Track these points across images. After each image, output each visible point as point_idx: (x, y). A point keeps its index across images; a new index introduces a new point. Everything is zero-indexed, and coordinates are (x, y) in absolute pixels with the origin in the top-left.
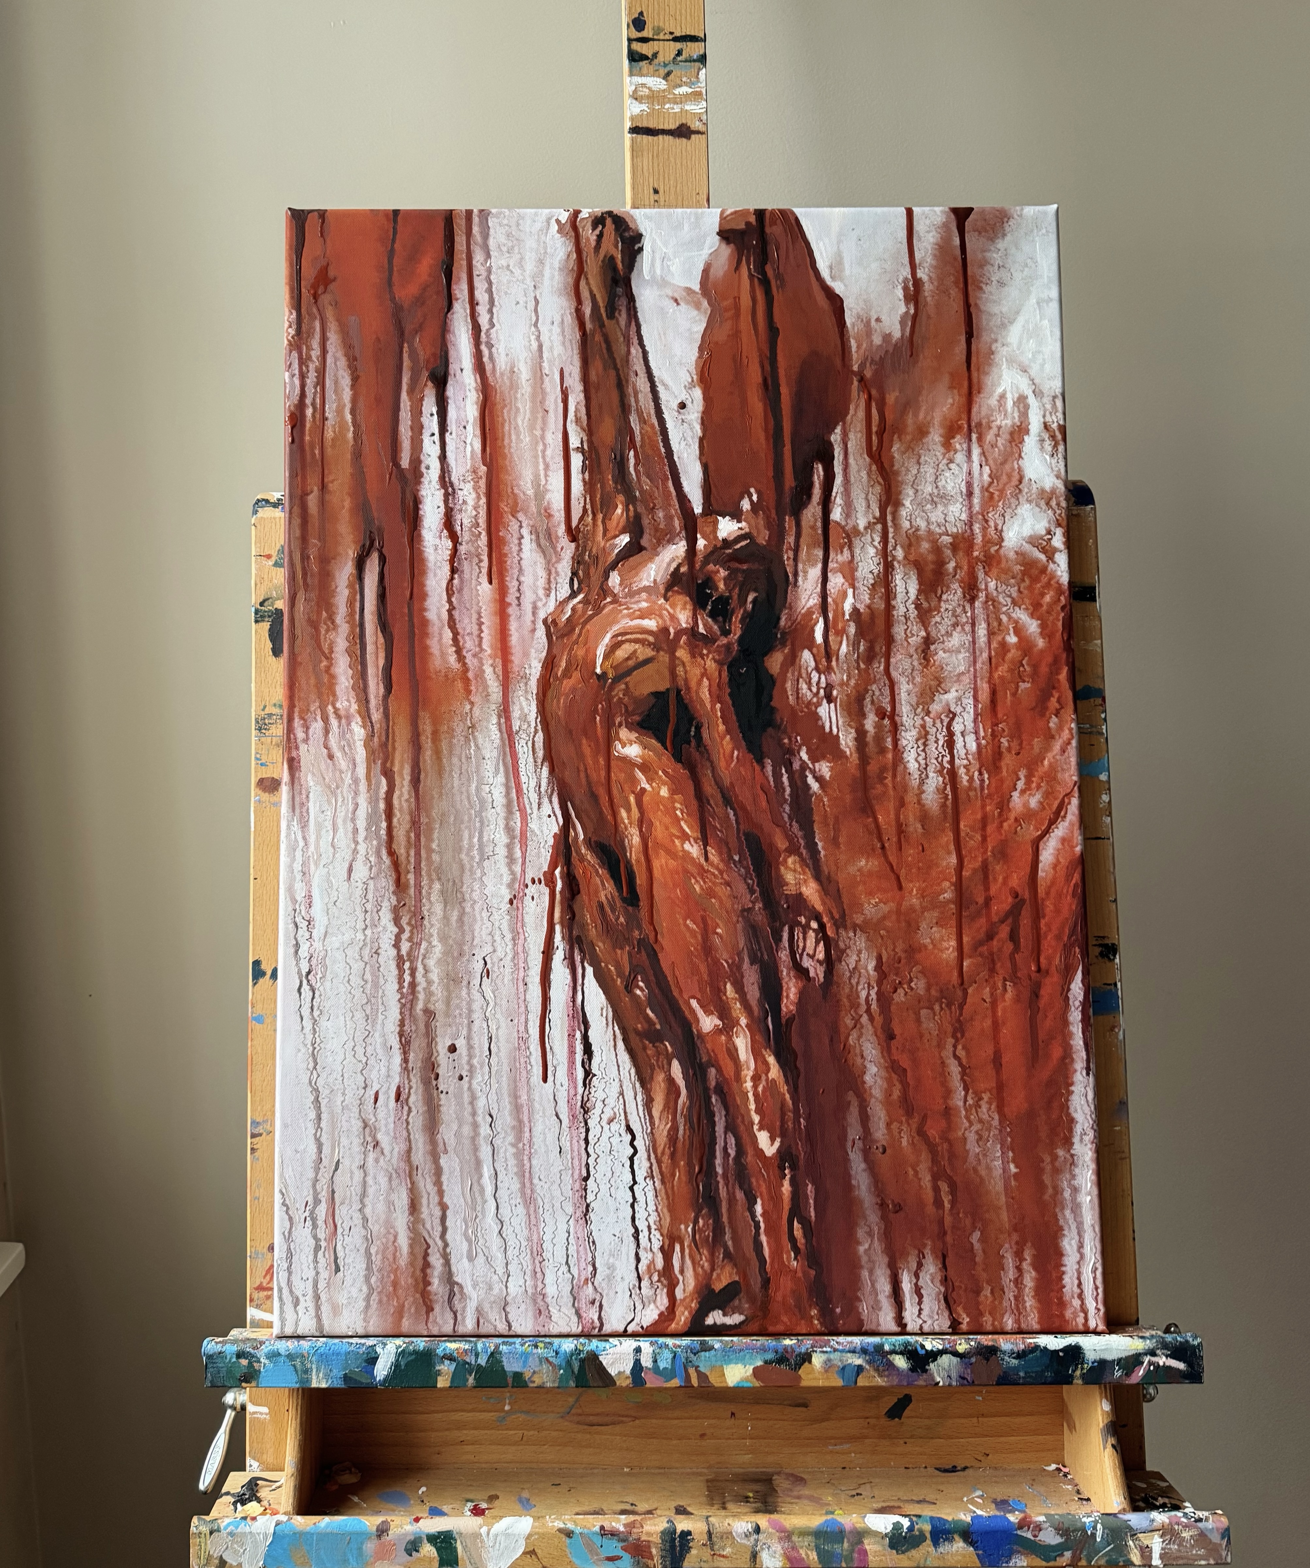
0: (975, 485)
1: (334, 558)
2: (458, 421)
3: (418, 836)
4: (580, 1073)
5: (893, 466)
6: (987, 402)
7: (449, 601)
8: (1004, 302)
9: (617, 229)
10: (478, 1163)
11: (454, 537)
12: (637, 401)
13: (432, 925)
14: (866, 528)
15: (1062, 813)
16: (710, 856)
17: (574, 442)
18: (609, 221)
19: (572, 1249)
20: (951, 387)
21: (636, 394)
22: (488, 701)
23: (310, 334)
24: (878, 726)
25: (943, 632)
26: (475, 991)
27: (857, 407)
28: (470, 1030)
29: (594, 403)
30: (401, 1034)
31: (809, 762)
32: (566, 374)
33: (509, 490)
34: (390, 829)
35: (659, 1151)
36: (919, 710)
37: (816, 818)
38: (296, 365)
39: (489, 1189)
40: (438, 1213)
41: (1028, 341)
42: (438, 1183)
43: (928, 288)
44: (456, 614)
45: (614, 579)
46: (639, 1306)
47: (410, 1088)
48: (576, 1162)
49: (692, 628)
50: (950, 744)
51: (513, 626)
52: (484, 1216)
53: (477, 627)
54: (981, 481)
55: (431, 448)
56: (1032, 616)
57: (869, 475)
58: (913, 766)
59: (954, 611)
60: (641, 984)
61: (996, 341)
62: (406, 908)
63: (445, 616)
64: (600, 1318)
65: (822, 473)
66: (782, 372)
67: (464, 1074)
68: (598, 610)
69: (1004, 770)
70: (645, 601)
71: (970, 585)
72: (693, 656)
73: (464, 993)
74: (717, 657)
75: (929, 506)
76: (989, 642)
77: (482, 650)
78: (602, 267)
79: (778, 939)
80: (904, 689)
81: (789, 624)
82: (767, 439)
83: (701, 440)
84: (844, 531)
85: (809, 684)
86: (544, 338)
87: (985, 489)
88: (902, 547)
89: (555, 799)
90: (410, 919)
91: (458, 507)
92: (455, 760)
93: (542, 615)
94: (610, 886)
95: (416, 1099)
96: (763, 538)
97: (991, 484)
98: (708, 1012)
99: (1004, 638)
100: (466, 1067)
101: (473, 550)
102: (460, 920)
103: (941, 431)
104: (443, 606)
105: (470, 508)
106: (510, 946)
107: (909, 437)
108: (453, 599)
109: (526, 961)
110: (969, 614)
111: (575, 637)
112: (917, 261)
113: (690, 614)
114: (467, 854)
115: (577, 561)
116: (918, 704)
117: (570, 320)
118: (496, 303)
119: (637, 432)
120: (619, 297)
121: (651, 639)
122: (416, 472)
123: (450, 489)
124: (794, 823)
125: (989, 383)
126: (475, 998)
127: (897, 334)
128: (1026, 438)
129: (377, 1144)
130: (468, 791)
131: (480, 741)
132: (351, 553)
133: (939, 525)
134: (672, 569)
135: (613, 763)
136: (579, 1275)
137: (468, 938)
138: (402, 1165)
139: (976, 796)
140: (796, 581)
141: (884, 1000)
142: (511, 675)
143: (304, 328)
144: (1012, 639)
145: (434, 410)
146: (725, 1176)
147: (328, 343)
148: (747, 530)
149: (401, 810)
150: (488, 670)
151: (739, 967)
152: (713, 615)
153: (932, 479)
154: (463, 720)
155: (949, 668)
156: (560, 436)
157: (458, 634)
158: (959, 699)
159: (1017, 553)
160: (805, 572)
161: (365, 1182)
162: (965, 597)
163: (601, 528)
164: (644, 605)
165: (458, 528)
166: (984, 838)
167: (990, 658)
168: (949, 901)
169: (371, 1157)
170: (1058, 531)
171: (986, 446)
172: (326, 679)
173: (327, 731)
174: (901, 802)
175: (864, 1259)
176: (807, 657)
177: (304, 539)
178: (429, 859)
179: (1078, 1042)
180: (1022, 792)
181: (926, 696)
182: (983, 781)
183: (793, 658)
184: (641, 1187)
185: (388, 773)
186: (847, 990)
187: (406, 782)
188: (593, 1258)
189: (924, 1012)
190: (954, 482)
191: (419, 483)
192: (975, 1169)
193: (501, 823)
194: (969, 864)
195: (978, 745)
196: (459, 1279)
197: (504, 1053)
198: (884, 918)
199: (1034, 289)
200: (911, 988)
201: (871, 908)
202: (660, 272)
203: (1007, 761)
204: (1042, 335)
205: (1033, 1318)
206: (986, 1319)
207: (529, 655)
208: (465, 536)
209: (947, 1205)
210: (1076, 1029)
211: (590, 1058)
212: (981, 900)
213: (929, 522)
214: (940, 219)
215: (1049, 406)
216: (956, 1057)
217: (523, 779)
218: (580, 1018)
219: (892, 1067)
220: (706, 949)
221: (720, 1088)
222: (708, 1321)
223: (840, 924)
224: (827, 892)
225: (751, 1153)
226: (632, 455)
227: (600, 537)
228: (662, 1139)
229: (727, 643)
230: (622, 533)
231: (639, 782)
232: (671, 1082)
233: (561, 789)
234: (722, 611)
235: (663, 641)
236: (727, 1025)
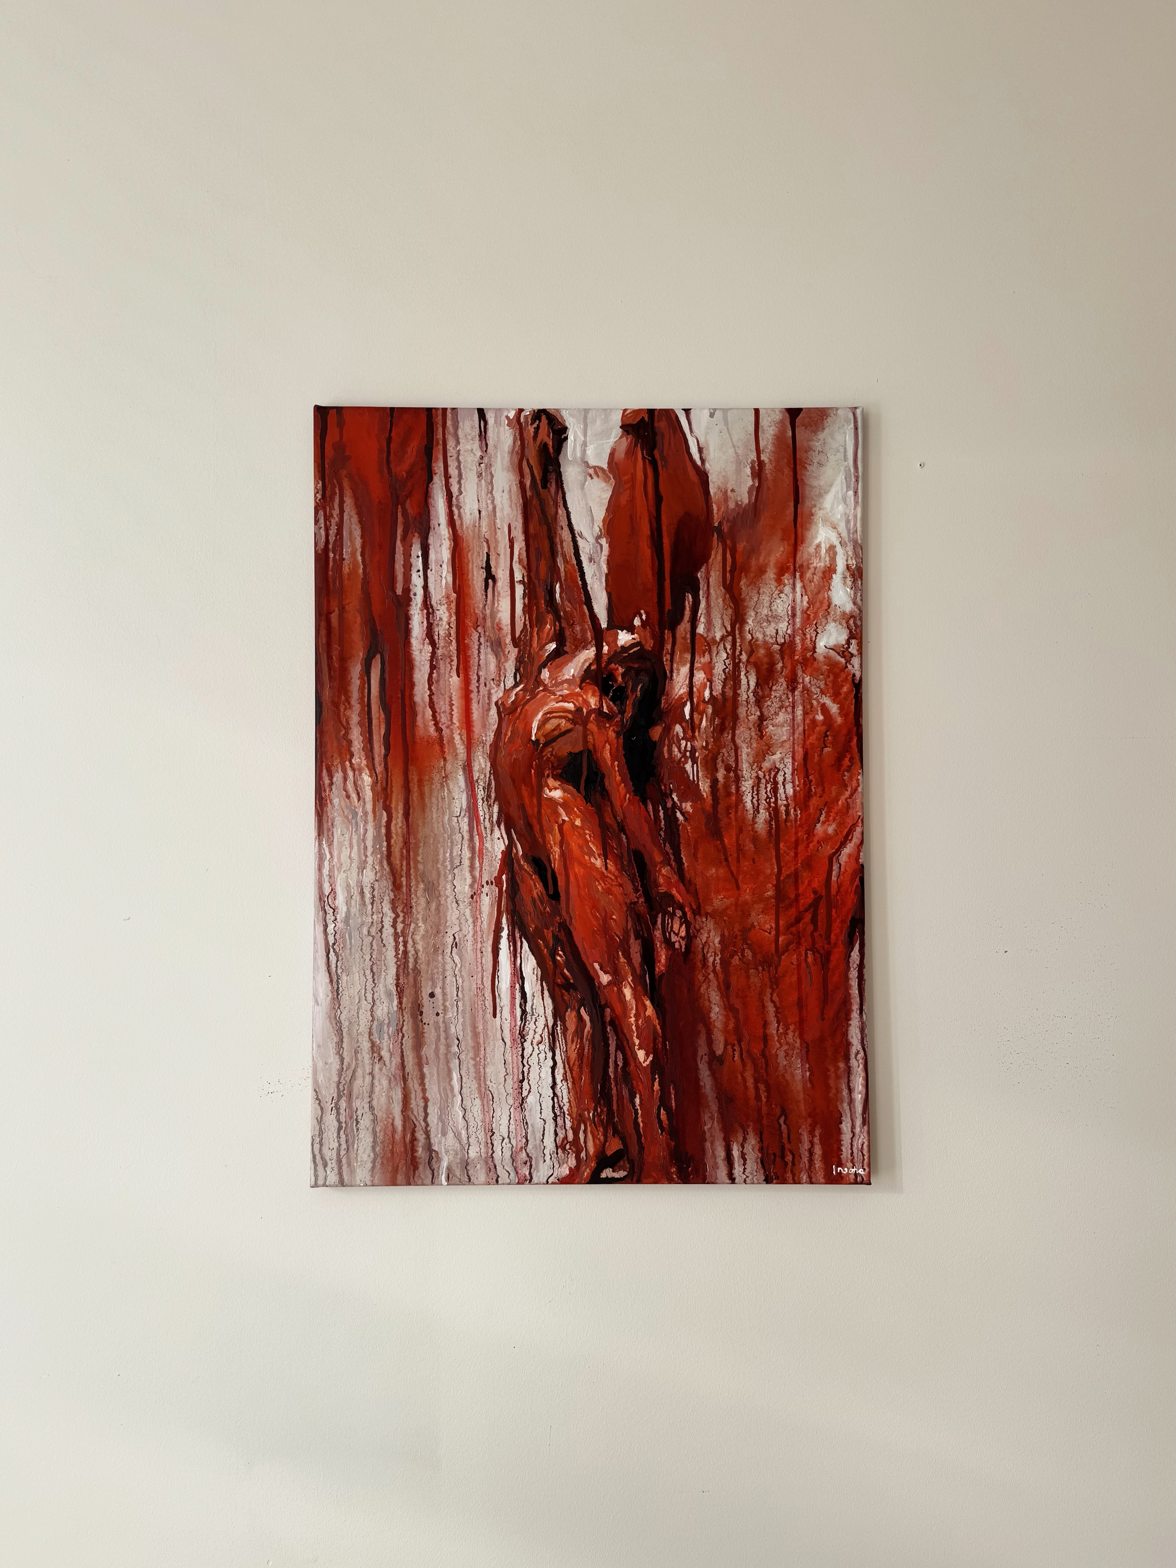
0: (798, 609)
1: (349, 658)
2: (436, 561)
3: (408, 852)
4: (518, 1012)
5: (741, 595)
6: (808, 551)
7: (430, 689)
8: (822, 478)
9: (549, 424)
10: (449, 1072)
11: (433, 644)
12: (562, 548)
13: (418, 913)
14: (721, 639)
15: (850, 838)
16: (609, 866)
17: (518, 576)
18: (544, 417)
19: (512, 1127)
20: (783, 539)
21: (562, 542)
22: (456, 759)
23: (332, 500)
24: (726, 777)
25: (773, 712)
26: (448, 956)
27: (717, 552)
28: (444, 982)
29: (532, 549)
30: (397, 985)
31: (678, 802)
32: (512, 528)
33: (472, 611)
34: (389, 846)
35: (571, 1063)
36: (754, 767)
37: (682, 840)
38: (322, 521)
39: (457, 1088)
40: (422, 1103)
41: (838, 506)
42: (422, 1084)
43: (768, 467)
44: (434, 698)
45: (545, 674)
46: (557, 1166)
47: (404, 1021)
48: (515, 1070)
49: (599, 708)
50: (775, 790)
51: (475, 707)
52: (453, 1106)
53: (449, 707)
54: (802, 606)
55: (417, 581)
56: (834, 701)
57: (725, 601)
58: (749, 805)
59: (781, 697)
60: (560, 952)
61: (815, 506)
62: (401, 901)
63: (427, 699)
64: (530, 1174)
65: (691, 600)
66: (664, 528)
67: (440, 1012)
68: (534, 696)
69: (812, 808)
70: (566, 689)
71: (792, 680)
72: (599, 729)
73: (440, 958)
74: (616, 729)
75: (765, 624)
76: (804, 720)
77: (453, 723)
78: (538, 451)
79: (655, 923)
80: (745, 753)
81: (666, 706)
82: (653, 575)
83: (607, 575)
84: (706, 641)
85: (680, 748)
86: (498, 502)
87: (805, 612)
88: (746, 652)
89: (502, 827)
90: (403, 908)
91: (436, 622)
92: (434, 800)
93: (494, 699)
94: (540, 886)
95: (407, 1028)
96: (649, 645)
97: (808, 608)
98: (606, 972)
99: (814, 717)
100: (442, 1008)
101: (446, 653)
102: (438, 908)
103: (775, 571)
104: (426, 692)
105: (444, 623)
106: (471, 927)
107: (752, 575)
108: (433, 688)
109: (482, 937)
110: (791, 700)
111: (517, 714)
112: (761, 448)
113: (598, 699)
114: (442, 865)
115: (519, 660)
116: (754, 763)
117: (515, 489)
118: (463, 476)
119: (562, 570)
120: (551, 472)
121: (570, 716)
122: (406, 598)
123: (431, 610)
124: (667, 844)
125: (810, 537)
126: (448, 961)
127: (746, 501)
128: (834, 576)
129: (381, 1058)
130: (442, 821)
131: (451, 786)
132: (361, 654)
133: (771, 637)
134: (585, 667)
135: (543, 802)
136: (517, 1145)
137: (442, 921)
138: (398, 1072)
139: (792, 826)
140: (672, 676)
141: (725, 963)
142: (473, 741)
143: (328, 494)
144: (820, 717)
145: (420, 554)
146: (616, 1079)
147: (345, 505)
148: (638, 640)
149: (397, 834)
150: (457, 738)
151: (628, 942)
152: (613, 699)
153: (768, 604)
154: (439, 772)
155: (776, 738)
156: (508, 572)
157: (436, 712)
158: (782, 759)
159: (825, 657)
160: (678, 670)
161: (373, 1084)
162: (788, 688)
163: (536, 638)
164: (566, 692)
165: (436, 637)
166: (796, 854)
167: (804, 730)
168: (771, 897)
169: (377, 1067)
170: (853, 641)
171: (806, 582)
172: (345, 743)
173: (345, 779)
174: (741, 830)
175: (708, 1135)
176: (678, 729)
177: (329, 644)
178: (416, 868)
179: (855, 991)
180: (824, 823)
181: (760, 757)
182: (796, 815)
183: (668, 729)
184: (558, 1087)
185: (387, 808)
186: (700, 956)
187: (400, 815)
188: (526, 1133)
189: (752, 971)
190: (782, 606)
191: (409, 605)
192: (783, 1076)
193: (466, 843)
194: (785, 872)
195: (795, 791)
196: (435, 1148)
197: (467, 998)
198: (727, 908)
199: (842, 468)
200: (743, 956)
201: (718, 902)
202: (579, 455)
203: (814, 802)
204: (848, 500)
205: (820, 1175)
206: (789, 1175)
207: (484, 726)
208: (441, 643)
209: (764, 1099)
210: (854, 983)
211: (526, 1002)
212: (793, 896)
213: (764, 635)
214: (778, 417)
215: (850, 553)
216: (772, 1001)
217: (481, 813)
218: (518, 976)
219: (729, 1008)
220: (605, 929)
221: (612, 1023)
222: (603, 1175)
223: (697, 912)
224: (688, 891)
225: (633, 1064)
226: (558, 586)
227: (535, 644)
228: (573, 1055)
229: (622, 720)
230: (551, 641)
231: (559, 815)
232: (580, 1018)
233: (507, 820)
234: (619, 697)
235: (578, 717)
236: (617, 981)
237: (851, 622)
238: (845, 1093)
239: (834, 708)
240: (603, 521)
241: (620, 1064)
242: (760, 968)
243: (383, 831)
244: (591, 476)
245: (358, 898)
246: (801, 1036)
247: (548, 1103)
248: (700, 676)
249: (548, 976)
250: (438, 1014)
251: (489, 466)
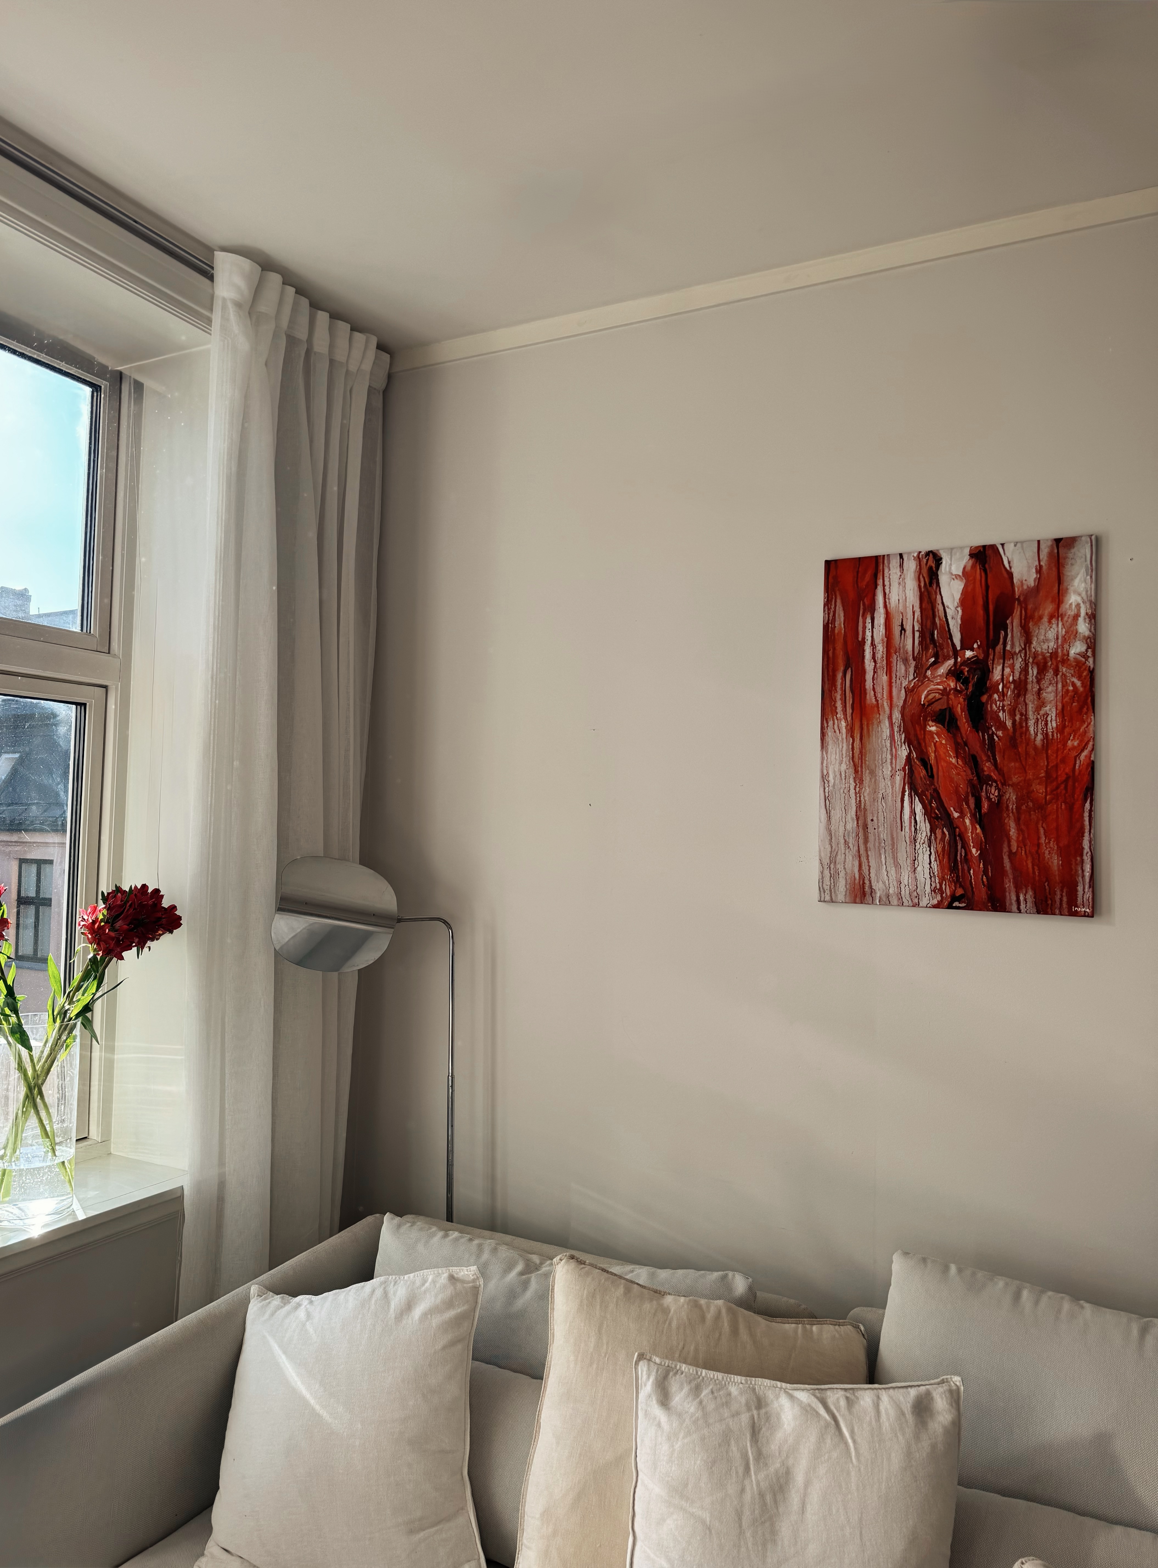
0: (1059, 635)
1: (836, 671)
2: (877, 624)
3: (861, 755)
4: (913, 830)
5: (1029, 630)
6: (1065, 607)
7: (873, 682)
8: (1073, 571)
9: (933, 557)
10: (880, 854)
11: (875, 662)
12: (938, 613)
13: (866, 783)
14: (1019, 652)
15: (1086, 747)
16: (959, 762)
17: (916, 628)
18: (931, 555)
19: (910, 881)
20: (1052, 602)
21: (938, 611)
22: (885, 714)
23: (831, 601)
24: (1020, 719)
25: (1045, 686)
26: (879, 803)
27: (1017, 611)
28: (878, 815)
29: (923, 615)
30: (856, 815)
31: (994, 732)
32: (914, 606)
33: (894, 646)
34: (853, 754)
35: (939, 854)
36: (1035, 713)
38: (827, 611)
39: (883, 862)
40: (867, 868)
41: (1081, 584)
42: (868, 859)
43: (1045, 568)
44: (875, 686)
45: (929, 673)
47: (859, 831)
48: (911, 856)
49: (955, 688)
50: (1046, 724)
51: (894, 689)
52: (882, 871)
53: (882, 691)
54: (1061, 634)
55: (868, 634)
56: (1079, 680)
57: (1021, 633)
58: (1032, 732)
59: (1050, 679)
60: (934, 803)
61: (1069, 584)
62: (857, 778)
63: (871, 687)
64: (918, 903)
65: (1003, 633)
66: (990, 600)
68: (923, 683)
69: (1065, 733)
70: (939, 679)
71: (1056, 670)
72: (955, 697)
73: (876, 804)
74: (963, 697)
75: (1042, 644)
76: (1062, 690)
77: (883, 697)
78: (927, 570)
79: (982, 789)
80: (1031, 707)
82: (984, 623)
83: (960, 625)
84: (1011, 653)
85: (996, 705)
86: (907, 594)
87: (1063, 637)
88: (1031, 658)
89: (906, 744)
90: (859, 781)
91: (876, 652)
92: (874, 732)
93: (903, 685)
94: (924, 772)
95: (861, 835)
96: (981, 657)
97: (1065, 635)
98: (956, 812)
99: (1068, 688)
100: (876, 826)
101: (881, 666)
102: (875, 782)
103: (1047, 618)
104: (871, 684)
105: (880, 652)
106: (891, 790)
107: (1035, 620)
109: (896, 795)
110: (1055, 680)
111: (914, 692)
112: (1041, 559)
113: (954, 683)
114: (877, 762)
115: (916, 667)
116: (1035, 711)
117: (916, 588)
118: (891, 585)
119: (938, 623)
120: (933, 579)
121: (941, 692)
122: (863, 642)
123: (874, 647)
124: (988, 751)
125: (1066, 600)
126: (879, 805)
127: (1032, 585)
128: (1079, 618)
129: (849, 847)
130: (877, 741)
131: (882, 727)
132: (842, 669)
133: (1045, 650)
134: (948, 668)
135: (926, 733)
136: (912, 889)
137: (877, 787)
138: (856, 854)
139: (1054, 742)
140: (993, 671)
141: (1018, 808)
143: (830, 599)
144: (1071, 688)
145: (870, 621)
146: (961, 861)
147: (836, 602)
148: (975, 655)
149: (856, 748)
150: (885, 704)
151: (967, 798)
152: (962, 683)
153: (1043, 634)
154: (877, 720)
155: (1047, 699)
156: (911, 627)
157: (876, 693)
158: (1050, 709)
159: (1073, 659)
160: (996, 668)
161: (844, 859)
162: (1054, 674)
163: (924, 656)
164: (939, 681)
165: (876, 659)
166: (1057, 757)
167: (1062, 695)
168: (1043, 777)
169: (847, 851)
170: (1090, 650)
171: (1064, 622)
172: (834, 708)
173: (834, 724)
174: (1027, 744)
175: (1007, 889)
176: (996, 696)
177: (828, 665)
178: (865, 763)
179: (1087, 823)
180: (1072, 740)
181: (1038, 709)
182: (1057, 737)
183: (991, 696)
184: (932, 864)
185: (852, 737)
186: (1005, 805)
187: (858, 740)
188: (917, 884)
189: (1032, 812)
190: (1051, 634)
191: (864, 645)
192: (1048, 863)
193: (889, 752)
194: (1051, 765)
195: (1057, 725)
196: (874, 887)
197: (888, 822)
198: (1020, 782)
199: (1084, 566)
200: (1028, 804)
201: (1015, 779)
202: (948, 570)
203: (1067, 730)
204: (1087, 582)
205: (1066, 911)
206: (1049, 910)
207: (898, 698)
208: (879, 661)
209: (1037, 874)
210: (1087, 819)
211: (917, 825)
212: (1055, 776)
213: (1042, 649)
214: (1050, 543)
215: (1088, 607)
216: (1042, 827)
217: (896, 738)
218: (913, 813)
219: (1019, 830)
220: (957, 792)
221: (959, 835)
222: (954, 905)
223: (1004, 784)
224: (999, 774)
225: (969, 855)
226: (936, 631)
227: (924, 659)
228: (940, 850)
229: (967, 693)
230: (932, 657)
231: (935, 738)
232: (943, 833)
233: (909, 741)
234: (966, 682)
235: (945, 692)
236: (962, 816)
237: (1088, 640)
238: (1080, 872)
239: (1078, 684)
240: (960, 599)
241: (963, 854)
242: (1037, 811)
243: (851, 747)
244: (954, 579)
245: (839, 776)
246: (1057, 844)
247: (927, 871)
248: (1007, 670)
249: (927, 812)
250: (875, 829)
251: (904, 579)
